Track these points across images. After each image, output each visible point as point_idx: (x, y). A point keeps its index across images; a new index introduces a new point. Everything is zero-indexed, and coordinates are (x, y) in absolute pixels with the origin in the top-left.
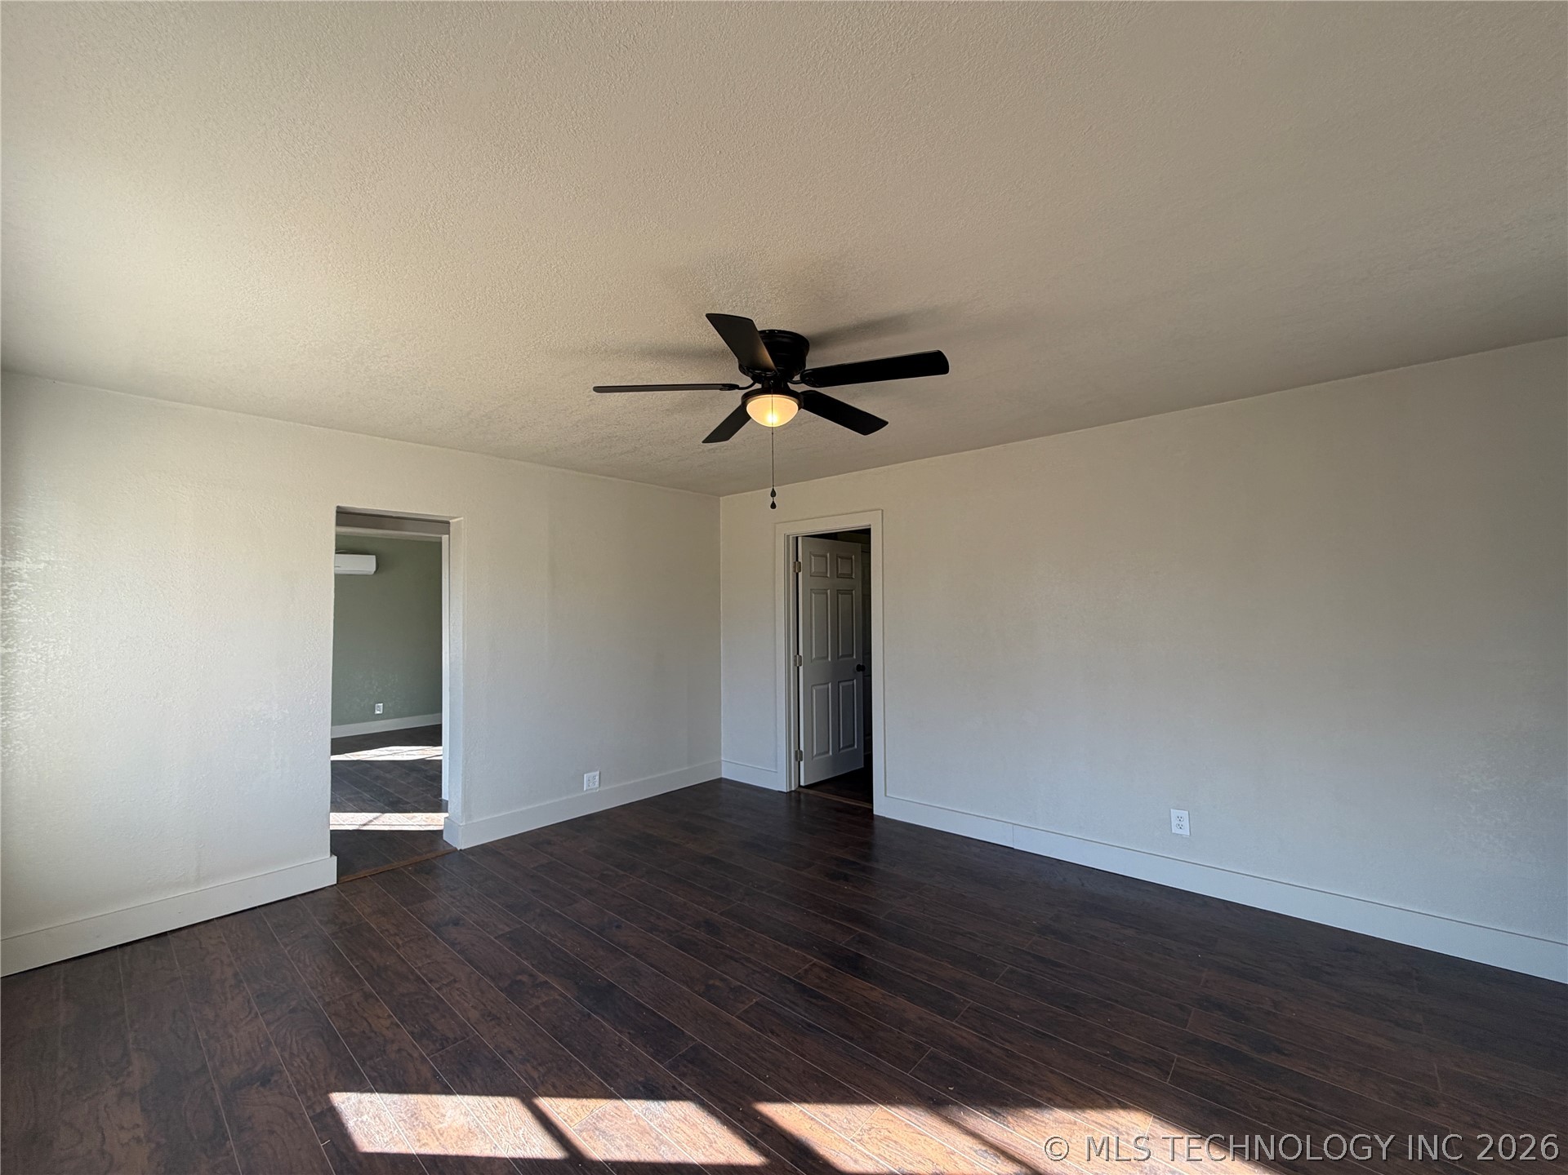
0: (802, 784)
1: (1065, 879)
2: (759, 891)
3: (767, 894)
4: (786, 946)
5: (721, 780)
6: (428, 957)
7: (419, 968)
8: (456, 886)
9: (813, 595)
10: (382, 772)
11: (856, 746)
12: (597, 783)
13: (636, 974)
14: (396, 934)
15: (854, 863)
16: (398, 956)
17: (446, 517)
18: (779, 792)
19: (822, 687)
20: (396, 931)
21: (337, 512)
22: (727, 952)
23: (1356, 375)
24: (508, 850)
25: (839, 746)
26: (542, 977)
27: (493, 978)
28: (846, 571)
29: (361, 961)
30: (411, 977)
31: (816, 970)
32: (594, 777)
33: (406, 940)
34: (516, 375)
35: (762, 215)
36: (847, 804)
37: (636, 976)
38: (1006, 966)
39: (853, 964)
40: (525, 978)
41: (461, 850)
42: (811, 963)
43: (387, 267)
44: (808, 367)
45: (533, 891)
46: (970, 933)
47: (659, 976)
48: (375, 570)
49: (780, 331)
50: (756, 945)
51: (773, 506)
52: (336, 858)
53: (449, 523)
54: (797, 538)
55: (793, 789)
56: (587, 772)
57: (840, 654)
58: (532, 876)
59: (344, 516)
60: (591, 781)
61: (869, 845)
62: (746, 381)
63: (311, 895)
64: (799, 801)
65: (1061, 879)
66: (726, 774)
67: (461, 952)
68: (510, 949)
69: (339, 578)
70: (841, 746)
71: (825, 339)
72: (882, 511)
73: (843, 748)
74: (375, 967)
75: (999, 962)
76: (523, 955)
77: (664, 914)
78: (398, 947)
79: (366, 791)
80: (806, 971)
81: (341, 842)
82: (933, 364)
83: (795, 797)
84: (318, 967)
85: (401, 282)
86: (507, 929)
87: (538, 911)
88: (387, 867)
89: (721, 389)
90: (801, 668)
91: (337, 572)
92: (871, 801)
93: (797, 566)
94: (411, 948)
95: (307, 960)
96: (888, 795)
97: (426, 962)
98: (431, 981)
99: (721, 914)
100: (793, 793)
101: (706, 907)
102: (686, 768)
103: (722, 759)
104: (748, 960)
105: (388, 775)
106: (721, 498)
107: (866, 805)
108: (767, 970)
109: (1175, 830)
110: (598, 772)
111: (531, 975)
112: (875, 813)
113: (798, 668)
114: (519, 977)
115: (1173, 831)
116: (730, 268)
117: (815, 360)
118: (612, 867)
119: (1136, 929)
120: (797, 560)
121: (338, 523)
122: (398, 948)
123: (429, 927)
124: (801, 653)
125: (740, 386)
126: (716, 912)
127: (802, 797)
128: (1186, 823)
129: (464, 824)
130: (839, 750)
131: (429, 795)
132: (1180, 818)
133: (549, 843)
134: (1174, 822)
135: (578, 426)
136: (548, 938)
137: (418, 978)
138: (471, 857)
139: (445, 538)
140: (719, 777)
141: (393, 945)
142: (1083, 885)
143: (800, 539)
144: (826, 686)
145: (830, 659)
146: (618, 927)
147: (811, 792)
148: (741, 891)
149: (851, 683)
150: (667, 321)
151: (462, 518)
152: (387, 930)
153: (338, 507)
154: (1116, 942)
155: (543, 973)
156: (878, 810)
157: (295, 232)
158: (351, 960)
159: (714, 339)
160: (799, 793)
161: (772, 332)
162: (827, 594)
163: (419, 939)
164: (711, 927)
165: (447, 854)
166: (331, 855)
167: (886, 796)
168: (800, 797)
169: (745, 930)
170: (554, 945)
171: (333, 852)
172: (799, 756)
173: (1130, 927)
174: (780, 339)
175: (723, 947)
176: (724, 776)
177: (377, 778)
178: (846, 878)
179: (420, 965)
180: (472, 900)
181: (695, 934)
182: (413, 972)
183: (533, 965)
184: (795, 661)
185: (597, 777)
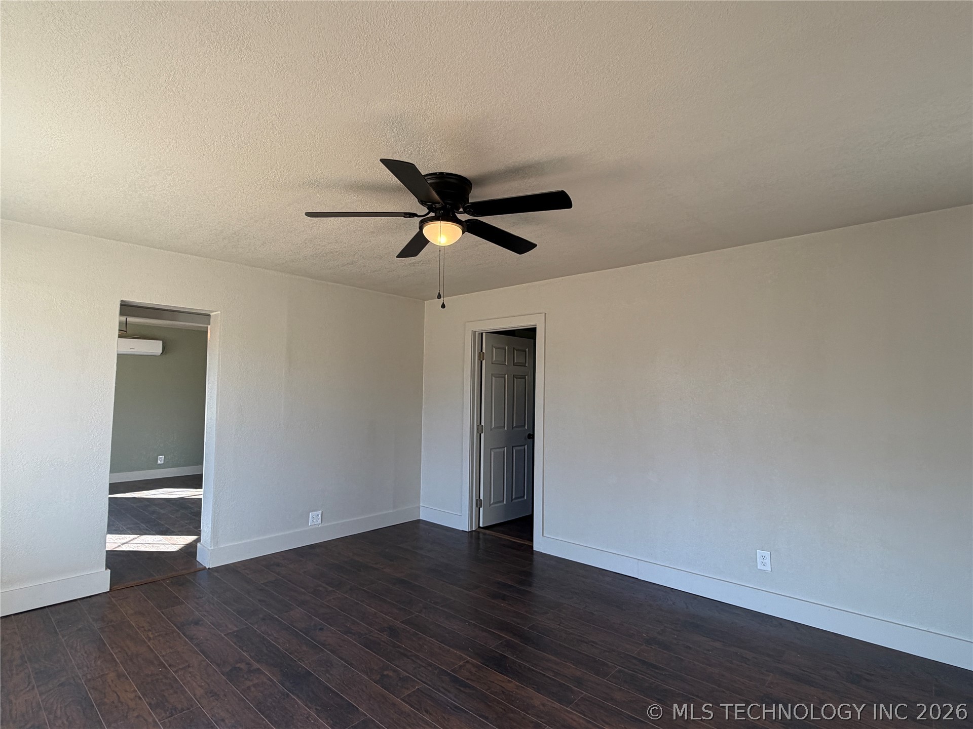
0: (481, 525)
1: (674, 603)
2: (434, 606)
3: (441, 608)
4: (448, 648)
5: (419, 521)
6: (171, 648)
7: (163, 656)
8: (201, 596)
9: (494, 378)
10: (157, 508)
11: (525, 498)
12: (320, 520)
13: (329, 665)
14: (149, 630)
15: (511, 586)
16: (149, 646)
17: (207, 311)
18: (463, 531)
19: (498, 450)
20: (150, 628)
21: (121, 305)
22: (402, 651)
23: (898, 216)
24: (245, 569)
25: (512, 497)
26: (256, 665)
27: (218, 665)
28: (522, 360)
29: (119, 649)
30: (156, 662)
31: (468, 666)
32: (317, 516)
33: (156, 634)
34: (253, 203)
35: (419, 86)
36: (514, 542)
37: (328, 666)
38: (617, 668)
39: (499, 663)
40: (242, 666)
41: (209, 568)
42: (465, 661)
43: (145, 119)
44: (471, 201)
45: (260, 601)
46: (593, 642)
47: (347, 666)
48: (161, 352)
49: (448, 174)
50: (425, 646)
51: (443, 306)
52: (109, 571)
53: (209, 315)
54: (482, 333)
55: (474, 529)
56: (312, 511)
57: (515, 425)
58: (261, 590)
59: (127, 308)
60: (315, 518)
61: (529, 574)
62: (423, 210)
63: (89, 599)
64: (478, 538)
65: (672, 603)
66: (423, 517)
67: (197, 645)
68: (235, 643)
69: (120, 357)
70: (514, 497)
71: (484, 180)
72: (545, 314)
73: (516, 498)
74: (129, 653)
75: (611, 664)
76: (244, 649)
77: (358, 621)
78: (150, 639)
79: (142, 522)
80: (461, 667)
81: (115, 560)
82: (559, 200)
83: (475, 535)
84: (86, 653)
85: (156, 131)
86: (235, 629)
87: (261, 616)
88: (150, 580)
89: (404, 217)
90: (482, 435)
91: (119, 353)
92: (532, 540)
93: (481, 356)
94: (159, 641)
95: (78, 647)
96: (544, 535)
97: (168, 652)
98: (170, 666)
99: (402, 622)
100: (474, 533)
101: (392, 617)
102: (391, 511)
103: (421, 505)
104: (417, 657)
105: (162, 511)
106: (425, 302)
107: (527, 543)
108: (430, 665)
109: (760, 567)
110: (321, 512)
111: (248, 664)
112: (534, 549)
113: (480, 435)
114: (238, 665)
115: (758, 568)
116: (401, 125)
117: (476, 196)
118: (324, 585)
119: (723, 642)
120: (482, 351)
121: (122, 313)
122: (149, 641)
123: (175, 625)
124: (483, 424)
125: (418, 215)
126: (398, 620)
127: (481, 536)
128: (768, 561)
129: (212, 548)
130: (512, 500)
131: (191, 527)
132: (764, 557)
133: (278, 565)
134: (759, 560)
135: (306, 244)
136: (266, 636)
137: (161, 664)
138: (216, 574)
139: (209, 327)
140: (418, 519)
141: (146, 638)
142: (687, 608)
143: (484, 335)
144: (502, 450)
145: (506, 429)
146: (321, 629)
147: (487, 532)
148: (421, 605)
149: (523, 448)
150: (360, 164)
151: (219, 312)
152: (143, 627)
153: (122, 301)
154: (705, 652)
155: (258, 662)
156: (537, 547)
157: (73, 92)
158: (112, 648)
159: (391, 178)
160: (479, 533)
161: (442, 173)
162: (505, 378)
163: (166, 634)
164: (393, 632)
165: (199, 571)
166: (106, 569)
167: (543, 535)
168: (479, 536)
169: (418, 634)
170: (269, 642)
171: (107, 567)
172: (479, 504)
173: (719, 640)
174: (449, 180)
175: (399, 647)
176: (421, 518)
177: (154, 512)
178: (504, 598)
179: (164, 653)
180: (212, 606)
181: (380, 636)
182: (156, 657)
183: (251, 657)
184: (478, 429)
185: (320, 516)
